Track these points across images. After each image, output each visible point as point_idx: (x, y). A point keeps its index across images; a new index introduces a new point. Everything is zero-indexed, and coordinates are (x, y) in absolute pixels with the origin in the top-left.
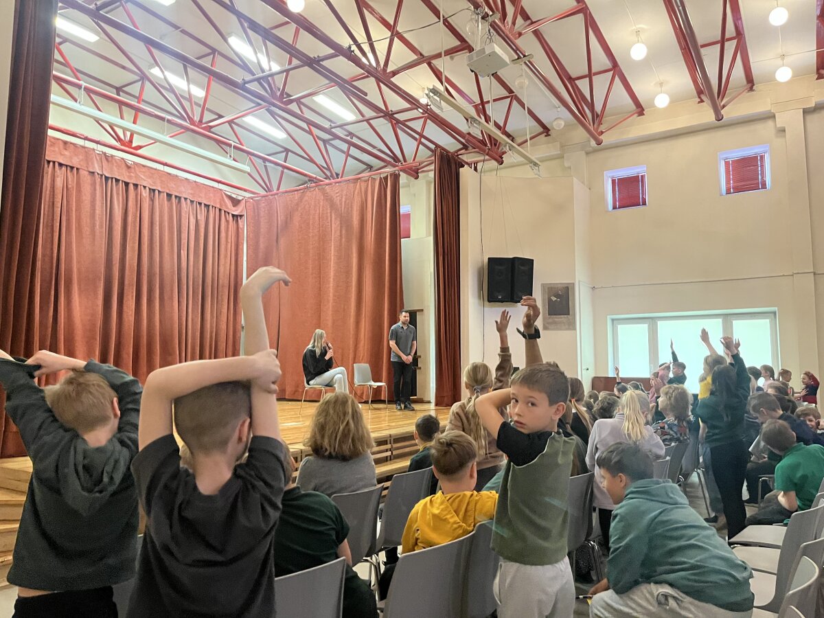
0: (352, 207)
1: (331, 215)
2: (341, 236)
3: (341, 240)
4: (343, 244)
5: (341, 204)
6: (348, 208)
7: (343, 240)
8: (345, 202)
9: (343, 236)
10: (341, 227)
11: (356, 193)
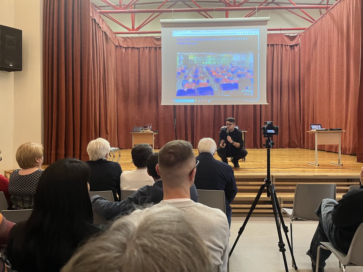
0: (343, 18)
1: (334, 29)
2: (338, 41)
3: (338, 43)
4: (340, 46)
5: (338, 19)
6: (341, 20)
7: (340, 43)
8: (340, 16)
9: (340, 41)
10: (338, 35)
11: (345, 8)
